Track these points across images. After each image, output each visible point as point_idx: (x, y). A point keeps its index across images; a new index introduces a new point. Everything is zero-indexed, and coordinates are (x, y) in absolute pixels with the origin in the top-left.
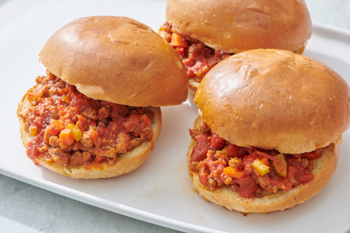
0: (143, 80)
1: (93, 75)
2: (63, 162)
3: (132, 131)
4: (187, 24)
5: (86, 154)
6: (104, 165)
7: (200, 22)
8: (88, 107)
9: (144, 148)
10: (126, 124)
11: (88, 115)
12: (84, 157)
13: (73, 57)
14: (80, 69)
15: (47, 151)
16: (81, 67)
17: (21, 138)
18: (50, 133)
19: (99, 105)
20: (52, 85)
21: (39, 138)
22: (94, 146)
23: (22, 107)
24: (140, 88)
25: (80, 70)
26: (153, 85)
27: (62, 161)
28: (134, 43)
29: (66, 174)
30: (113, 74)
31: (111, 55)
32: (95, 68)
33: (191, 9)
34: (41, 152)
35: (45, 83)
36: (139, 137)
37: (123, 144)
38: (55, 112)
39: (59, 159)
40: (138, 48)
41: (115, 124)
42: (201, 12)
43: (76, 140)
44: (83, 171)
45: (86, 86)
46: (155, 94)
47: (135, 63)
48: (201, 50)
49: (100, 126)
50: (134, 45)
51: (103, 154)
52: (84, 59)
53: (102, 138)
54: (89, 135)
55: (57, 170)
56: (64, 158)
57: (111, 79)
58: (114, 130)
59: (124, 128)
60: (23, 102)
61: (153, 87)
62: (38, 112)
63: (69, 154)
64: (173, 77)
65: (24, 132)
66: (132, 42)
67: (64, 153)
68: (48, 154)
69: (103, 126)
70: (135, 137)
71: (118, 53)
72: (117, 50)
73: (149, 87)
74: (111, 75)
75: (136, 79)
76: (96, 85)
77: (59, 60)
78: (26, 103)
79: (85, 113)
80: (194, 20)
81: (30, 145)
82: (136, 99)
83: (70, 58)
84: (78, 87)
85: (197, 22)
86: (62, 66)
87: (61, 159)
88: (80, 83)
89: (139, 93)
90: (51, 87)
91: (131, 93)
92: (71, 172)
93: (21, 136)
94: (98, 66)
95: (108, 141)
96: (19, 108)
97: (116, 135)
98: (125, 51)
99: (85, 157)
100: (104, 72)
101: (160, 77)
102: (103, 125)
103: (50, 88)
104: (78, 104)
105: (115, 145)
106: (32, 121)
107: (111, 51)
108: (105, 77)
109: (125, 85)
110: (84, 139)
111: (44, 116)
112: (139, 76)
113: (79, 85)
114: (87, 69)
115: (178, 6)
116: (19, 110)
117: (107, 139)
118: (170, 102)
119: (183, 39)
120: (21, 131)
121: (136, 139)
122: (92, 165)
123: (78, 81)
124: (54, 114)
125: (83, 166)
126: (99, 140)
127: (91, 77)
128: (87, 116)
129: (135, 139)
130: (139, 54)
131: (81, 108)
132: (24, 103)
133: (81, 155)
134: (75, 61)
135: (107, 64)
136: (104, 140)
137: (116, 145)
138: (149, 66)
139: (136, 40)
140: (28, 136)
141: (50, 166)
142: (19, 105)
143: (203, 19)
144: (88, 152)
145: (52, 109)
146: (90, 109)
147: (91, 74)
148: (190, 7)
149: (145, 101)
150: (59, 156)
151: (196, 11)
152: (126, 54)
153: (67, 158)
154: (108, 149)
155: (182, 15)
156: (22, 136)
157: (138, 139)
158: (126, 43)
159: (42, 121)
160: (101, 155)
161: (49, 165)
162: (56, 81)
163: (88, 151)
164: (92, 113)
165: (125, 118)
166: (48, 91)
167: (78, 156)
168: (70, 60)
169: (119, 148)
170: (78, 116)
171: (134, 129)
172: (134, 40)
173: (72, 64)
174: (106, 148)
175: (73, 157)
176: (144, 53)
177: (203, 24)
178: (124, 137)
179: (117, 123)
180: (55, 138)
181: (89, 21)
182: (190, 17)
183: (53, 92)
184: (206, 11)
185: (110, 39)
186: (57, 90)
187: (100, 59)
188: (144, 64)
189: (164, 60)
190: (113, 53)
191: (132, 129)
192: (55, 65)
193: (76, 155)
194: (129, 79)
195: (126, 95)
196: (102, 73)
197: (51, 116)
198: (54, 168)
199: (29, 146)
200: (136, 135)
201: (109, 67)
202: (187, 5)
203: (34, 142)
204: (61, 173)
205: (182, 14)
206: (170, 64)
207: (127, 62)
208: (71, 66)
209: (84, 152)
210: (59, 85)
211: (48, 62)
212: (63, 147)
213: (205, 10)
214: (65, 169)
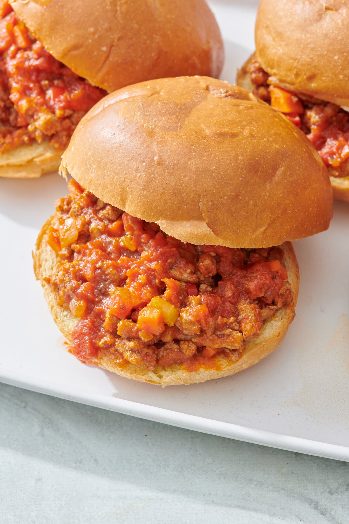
0: (274, 202)
1: (188, 203)
2: (148, 364)
3: (261, 295)
4: (311, 78)
5: (188, 346)
6: (220, 361)
7: (336, 75)
8: (177, 260)
9: (282, 319)
10: (252, 285)
11: (182, 275)
12: (184, 351)
13: (144, 171)
14: (163, 193)
15: (113, 345)
16: (164, 189)
17: (56, 322)
18: (116, 315)
19: (195, 253)
20: (93, 217)
21: (93, 322)
22: (203, 332)
23: (41, 258)
24: (270, 215)
25: (161, 194)
26: (291, 206)
27: (146, 363)
28: (246, 132)
29: (152, 381)
30: (224, 198)
31: (215, 163)
32: (191, 189)
33: (316, 51)
34: (101, 347)
35: (77, 213)
36: (274, 303)
37: (253, 323)
38: (115, 271)
39: (141, 361)
40: (255, 141)
41: (230, 284)
42: (336, 58)
43: (168, 324)
44: (184, 375)
45: (177, 222)
46: (294, 221)
47: (256, 172)
48: (332, 117)
49: (204, 292)
50: (247, 137)
51: (220, 344)
52: (166, 174)
53: (215, 317)
54: (192, 316)
55: (136, 378)
56: (149, 358)
57: (221, 207)
58: (230, 297)
59: (248, 292)
60: (40, 250)
61: (290, 210)
62: (81, 272)
63: (155, 349)
64: (316, 185)
65: (58, 309)
66: (242, 132)
67: (147, 348)
68: (117, 351)
69: (210, 291)
70: (267, 305)
71: (225, 158)
72: (223, 151)
73: (285, 211)
74: (220, 199)
75: (263, 202)
76: (194, 220)
77: (116, 178)
78: (46, 251)
79: (175, 272)
80: (324, 71)
81: (79, 336)
82: (265, 236)
83: (139, 174)
84: (164, 225)
85: (330, 74)
86: (124, 189)
87: (143, 360)
88: (165, 218)
89: (269, 225)
90: (92, 220)
91: (258, 227)
92: (161, 377)
93: (55, 317)
94: (195, 186)
95: (225, 320)
96: (35, 262)
97: (234, 305)
98: (235, 151)
99: (186, 352)
100: (207, 195)
101: (299, 190)
102: (209, 289)
103: (89, 223)
104: (161, 257)
105: (238, 325)
106: (74, 292)
107: (213, 156)
108: (210, 203)
109: (246, 215)
110: (185, 323)
111: (96, 280)
112: (267, 194)
113: (164, 221)
114: (175, 193)
115: (287, 45)
116: (37, 267)
117: (223, 317)
118: (314, 230)
119: (295, 99)
120: (52, 307)
121: (269, 308)
122: (200, 364)
123: (161, 214)
124: (114, 275)
125: (183, 367)
126: (211, 320)
127: (185, 206)
128: (180, 277)
129: (267, 308)
130: (259, 154)
131: (166, 264)
132: (42, 252)
133: (177, 348)
134: (149, 181)
135: (210, 179)
136: (219, 320)
137: (240, 327)
138: (279, 173)
139: (245, 126)
140: (66, 316)
141: (122, 371)
142: (33, 257)
143: (342, 69)
144: (191, 343)
145: (108, 267)
146: (183, 263)
147: (183, 201)
148: (314, 48)
149: (279, 236)
150: (139, 355)
151: (326, 55)
152: (240, 158)
153: (154, 357)
154: (229, 335)
155: (298, 62)
156: (57, 318)
157: (272, 307)
158: (234, 135)
159: (93, 289)
160: (216, 346)
161: (120, 369)
162: (98, 208)
163: (191, 341)
164: (189, 271)
165: (245, 272)
166: (88, 229)
167: (172, 351)
168: (139, 177)
169: (248, 331)
170: (166, 280)
171: (266, 293)
172: (243, 128)
173: (145, 186)
174: (223, 332)
175: (163, 352)
176: (268, 151)
177: (341, 77)
178: (253, 310)
179: (233, 282)
180: (129, 323)
181: (152, 95)
182: (315, 66)
183: (99, 230)
184: (345, 54)
185: (204, 130)
186: (106, 226)
187: (196, 171)
188: (270, 171)
189: (299, 157)
190: (217, 158)
191: (262, 293)
192: (109, 186)
193: (168, 349)
194: (251, 202)
195: (248, 231)
196: (204, 197)
197: (108, 279)
198: (131, 373)
199: (76, 338)
200: (270, 302)
201: (216, 185)
202: (308, 44)
203: (85, 330)
204: (144, 381)
205: (299, 59)
206: (308, 163)
207: (245, 172)
208: (143, 189)
209: (181, 342)
210: (107, 216)
211: (91, 181)
212: (145, 339)
213: (343, 53)
214: (151, 374)
